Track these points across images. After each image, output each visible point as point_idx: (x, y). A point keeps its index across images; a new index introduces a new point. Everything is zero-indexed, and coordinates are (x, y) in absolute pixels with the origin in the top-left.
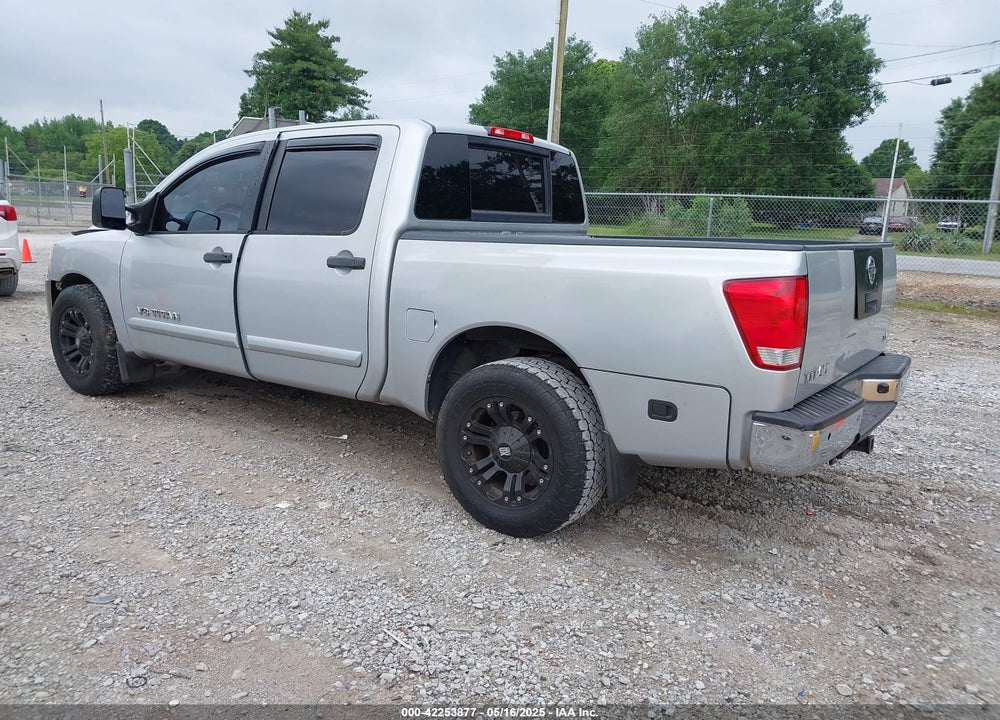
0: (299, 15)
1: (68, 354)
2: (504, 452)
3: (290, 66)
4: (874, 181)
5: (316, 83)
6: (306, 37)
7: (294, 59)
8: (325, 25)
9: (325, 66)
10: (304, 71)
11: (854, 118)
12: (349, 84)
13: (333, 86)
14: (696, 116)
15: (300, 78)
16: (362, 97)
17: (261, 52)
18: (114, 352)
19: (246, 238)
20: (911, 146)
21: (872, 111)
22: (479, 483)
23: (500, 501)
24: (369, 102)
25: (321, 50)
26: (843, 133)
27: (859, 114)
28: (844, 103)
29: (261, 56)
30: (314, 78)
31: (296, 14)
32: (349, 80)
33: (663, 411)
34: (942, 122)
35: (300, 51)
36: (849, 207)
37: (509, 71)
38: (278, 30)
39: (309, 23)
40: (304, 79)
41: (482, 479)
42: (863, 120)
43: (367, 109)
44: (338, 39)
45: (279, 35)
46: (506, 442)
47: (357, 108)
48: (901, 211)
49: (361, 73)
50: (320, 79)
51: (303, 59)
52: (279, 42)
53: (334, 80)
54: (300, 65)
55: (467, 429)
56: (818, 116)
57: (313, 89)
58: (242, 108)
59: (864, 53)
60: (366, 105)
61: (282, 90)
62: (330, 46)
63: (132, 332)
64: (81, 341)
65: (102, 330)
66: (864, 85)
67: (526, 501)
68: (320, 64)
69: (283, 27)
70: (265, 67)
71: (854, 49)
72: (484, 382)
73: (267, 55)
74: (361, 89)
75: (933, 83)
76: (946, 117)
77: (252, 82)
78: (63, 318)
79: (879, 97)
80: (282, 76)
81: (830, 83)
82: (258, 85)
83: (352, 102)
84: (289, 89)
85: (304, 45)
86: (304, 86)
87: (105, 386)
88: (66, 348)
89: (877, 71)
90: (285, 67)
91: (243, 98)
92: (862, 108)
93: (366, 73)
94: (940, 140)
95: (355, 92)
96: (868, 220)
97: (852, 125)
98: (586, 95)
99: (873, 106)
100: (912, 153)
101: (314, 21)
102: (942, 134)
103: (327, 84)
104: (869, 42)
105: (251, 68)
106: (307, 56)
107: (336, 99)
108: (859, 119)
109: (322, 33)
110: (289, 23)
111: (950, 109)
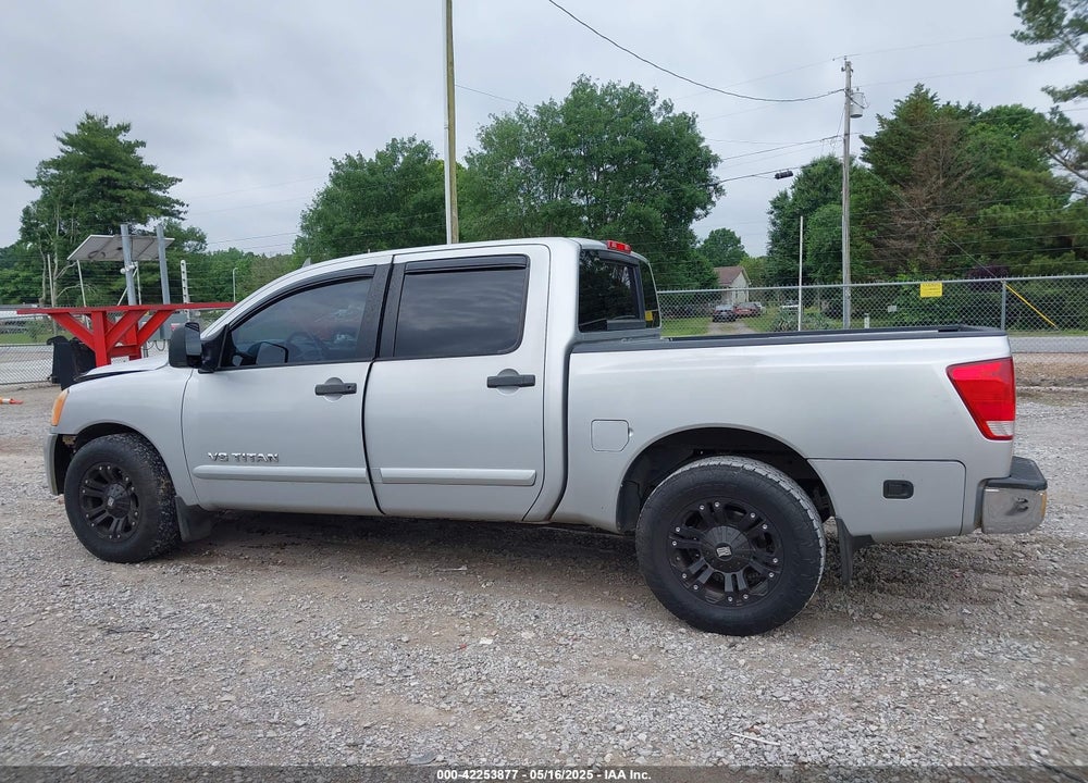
0: (92, 118)
1: (92, 518)
2: (723, 552)
3: (86, 174)
4: (716, 270)
5: (121, 193)
6: (102, 142)
7: (91, 167)
8: (125, 128)
9: (130, 174)
10: (102, 180)
11: (698, 211)
12: (160, 193)
13: (142, 195)
14: (550, 216)
15: (100, 187)
16: (177, 207)
17: (47, 159)
18: (172, 508)
19: (371, 365)
20: (737, 235)
21: (713, 203)
22: (696, 588)
23: (723, 603)
24: (186, 212)
25: (123, 156)
26: (691, 227)
27: (704, 208)
28: (690, 197)
29: (46, 165)
30: (115, 187)
31: (89, 117)
32: (160, 188)
33: (898, 489)
34: (772, 213)
35: (97, 159)
36: (697, 298)
37: (348, 175)
38: (67, 134)
39: (106, 127)
40: (105, 189)
41: (698, 583)
42: (707, 213)
43: (183, 219)
44: (143, 144)
45: (71, 141)
46: (724, 541)
47: (174, 220)
48: (744, 297)
49: (174, 181)
50: (125, 189)
51: (102, 166)
52: (69, 149)
53: (142, 189)
54: (98, 173)
55: (676, 535)
56: (668, 211)
57: (118, 199)
58: (25, 223)
59: (699, 149)
60: (182, 215)
61: (78, 202)
62: (133, 152)
63: (197, 481)
64: (115, 501)
65: (154, 484)
66: (705, 180)
67: (753, 598)
68: (124, 172)
69: (74, 131)
70: (53, 176)
71: (692, 146)
72: (697, 484)
73: (55, 164)
74: (174, 198)
75: (777, 177)
76: (775, 207)
77: (37, 193)
78: (87, 475)
79: (719, 191)
80: (77, 186)
81: (674, 178)
82: (45, 197)
83: (165, 213)
84: (87, 201)
85: (102, 151)
86: (104, 196)
87: (153, 549)
88: (90, 511)
89: (715, 166)
90: (80, 176)
91: (26, 211)
92: (705, 203)
93: (181, 180)
94: (772, 229)
95: (169, 202)
96: (719, 308)
97: (697, 218)
98: (433, 198)
99: (714, 199)
100: (739, 241)
101: (112, 123)
102: (774, 224)
103: (135, 194)
104: (703, 139)
105: (35, 178)
106: (106, 163)
107: (148, 210)
108: (703, 212)
109: (122, 138)
110: (82, 126)
111: (778, 199)
